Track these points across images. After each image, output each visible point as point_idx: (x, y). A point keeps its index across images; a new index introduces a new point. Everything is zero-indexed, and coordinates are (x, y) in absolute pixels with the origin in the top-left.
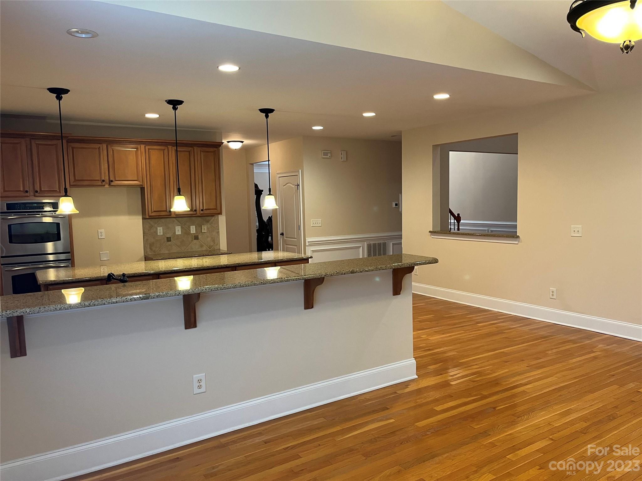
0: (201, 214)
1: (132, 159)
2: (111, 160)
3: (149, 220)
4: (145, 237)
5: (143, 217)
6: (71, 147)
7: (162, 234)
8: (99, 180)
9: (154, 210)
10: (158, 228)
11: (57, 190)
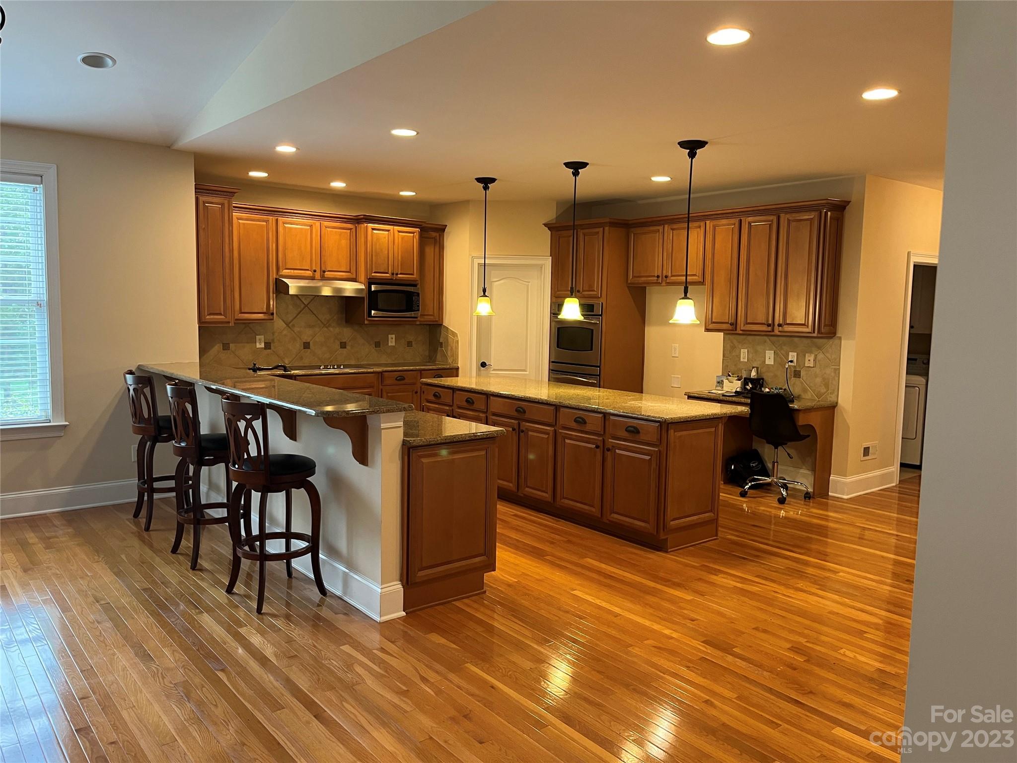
3: (733, 337)
4: (725, 362)
7: (745, 360)
8: (654, 276)
9: (714, 321)
10: (742, 350)
11: (595, 290)
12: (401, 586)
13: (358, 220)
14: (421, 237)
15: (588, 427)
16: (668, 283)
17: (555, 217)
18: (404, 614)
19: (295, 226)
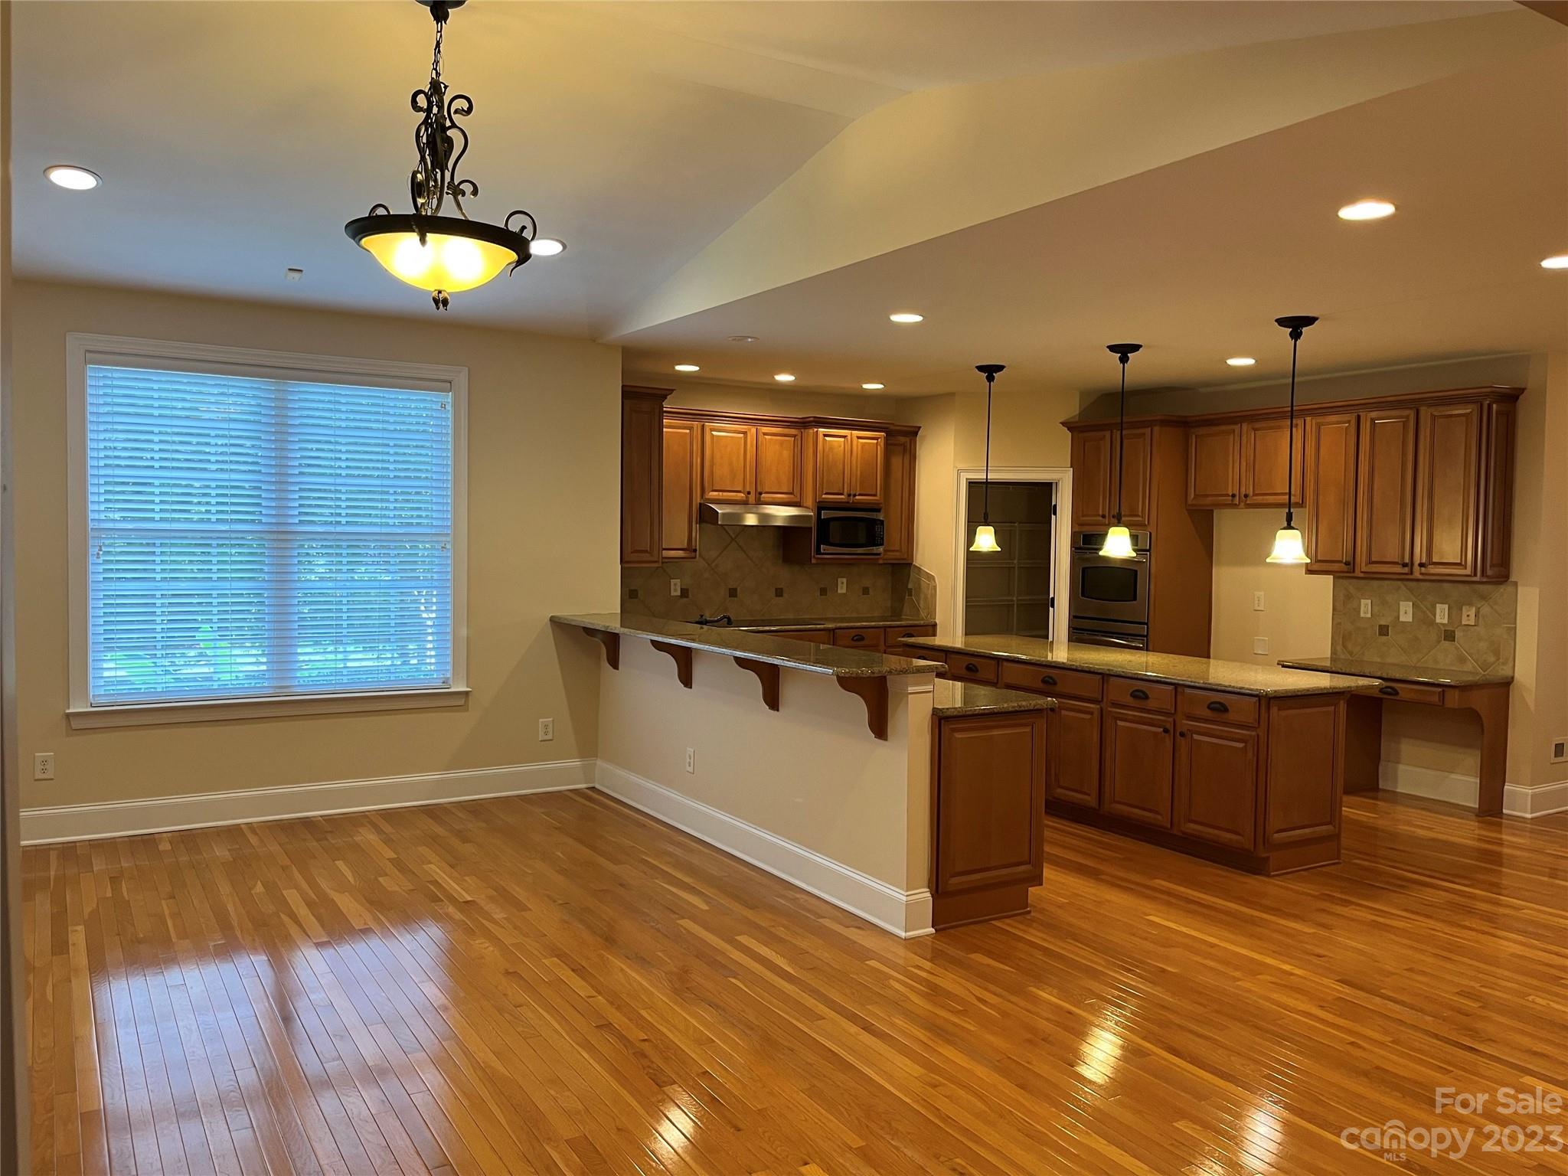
0: (1424, 574)
3: (1345, 582)
7: (1370, 616)
8: (1228, 495)
9: (1319, 558)
10: (1362, 600)
11: (1140, 514)
12: (930, 895)
13: (804, 424)
14: (887, 444)
15: (1151, 704)
16: (1248, 504)
17: (1078, 412)
18: (933, 930)
19: (723, 433)
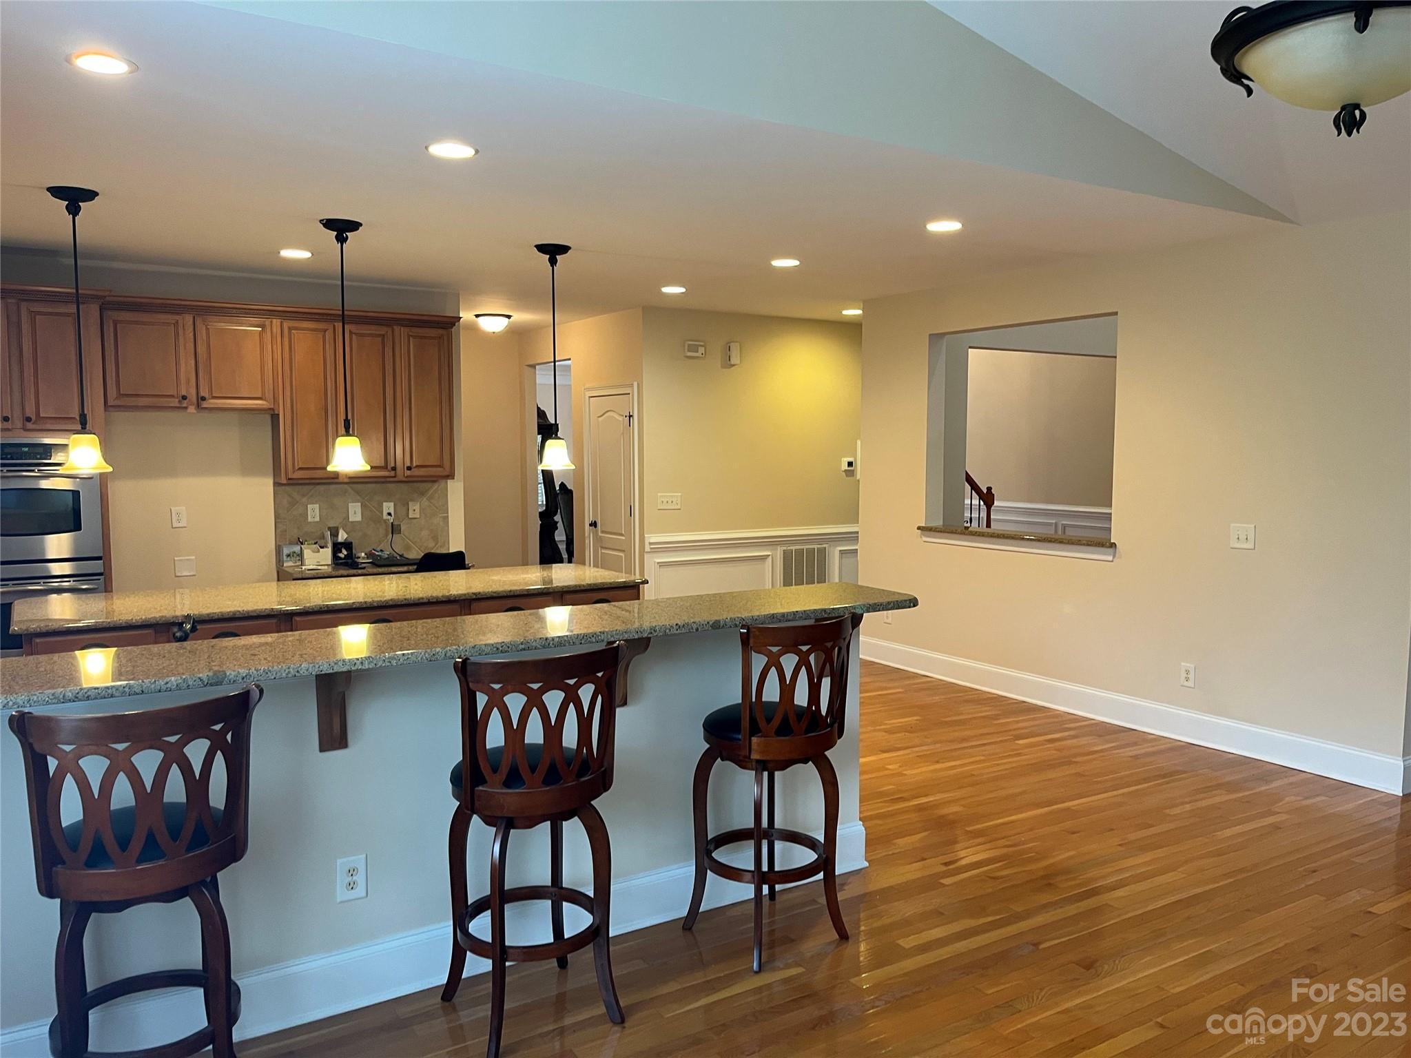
0: (407, 477)
1: (250, 350)
2: (201, 349)
3: (288, 488)
4: (279, 525)
5: (276, 480)
6: (111, 321)
7: (317, 519)
8: (172, 396)
9: (300, 466)
10: (309, 506)
